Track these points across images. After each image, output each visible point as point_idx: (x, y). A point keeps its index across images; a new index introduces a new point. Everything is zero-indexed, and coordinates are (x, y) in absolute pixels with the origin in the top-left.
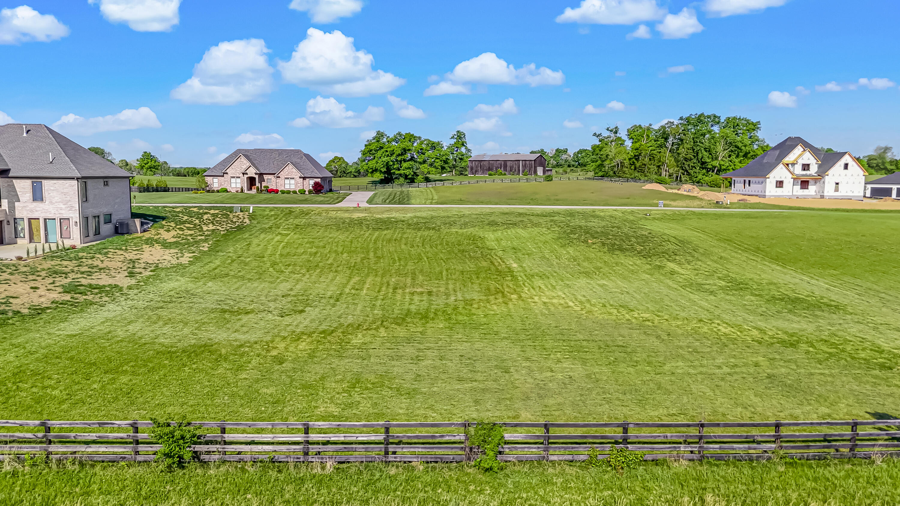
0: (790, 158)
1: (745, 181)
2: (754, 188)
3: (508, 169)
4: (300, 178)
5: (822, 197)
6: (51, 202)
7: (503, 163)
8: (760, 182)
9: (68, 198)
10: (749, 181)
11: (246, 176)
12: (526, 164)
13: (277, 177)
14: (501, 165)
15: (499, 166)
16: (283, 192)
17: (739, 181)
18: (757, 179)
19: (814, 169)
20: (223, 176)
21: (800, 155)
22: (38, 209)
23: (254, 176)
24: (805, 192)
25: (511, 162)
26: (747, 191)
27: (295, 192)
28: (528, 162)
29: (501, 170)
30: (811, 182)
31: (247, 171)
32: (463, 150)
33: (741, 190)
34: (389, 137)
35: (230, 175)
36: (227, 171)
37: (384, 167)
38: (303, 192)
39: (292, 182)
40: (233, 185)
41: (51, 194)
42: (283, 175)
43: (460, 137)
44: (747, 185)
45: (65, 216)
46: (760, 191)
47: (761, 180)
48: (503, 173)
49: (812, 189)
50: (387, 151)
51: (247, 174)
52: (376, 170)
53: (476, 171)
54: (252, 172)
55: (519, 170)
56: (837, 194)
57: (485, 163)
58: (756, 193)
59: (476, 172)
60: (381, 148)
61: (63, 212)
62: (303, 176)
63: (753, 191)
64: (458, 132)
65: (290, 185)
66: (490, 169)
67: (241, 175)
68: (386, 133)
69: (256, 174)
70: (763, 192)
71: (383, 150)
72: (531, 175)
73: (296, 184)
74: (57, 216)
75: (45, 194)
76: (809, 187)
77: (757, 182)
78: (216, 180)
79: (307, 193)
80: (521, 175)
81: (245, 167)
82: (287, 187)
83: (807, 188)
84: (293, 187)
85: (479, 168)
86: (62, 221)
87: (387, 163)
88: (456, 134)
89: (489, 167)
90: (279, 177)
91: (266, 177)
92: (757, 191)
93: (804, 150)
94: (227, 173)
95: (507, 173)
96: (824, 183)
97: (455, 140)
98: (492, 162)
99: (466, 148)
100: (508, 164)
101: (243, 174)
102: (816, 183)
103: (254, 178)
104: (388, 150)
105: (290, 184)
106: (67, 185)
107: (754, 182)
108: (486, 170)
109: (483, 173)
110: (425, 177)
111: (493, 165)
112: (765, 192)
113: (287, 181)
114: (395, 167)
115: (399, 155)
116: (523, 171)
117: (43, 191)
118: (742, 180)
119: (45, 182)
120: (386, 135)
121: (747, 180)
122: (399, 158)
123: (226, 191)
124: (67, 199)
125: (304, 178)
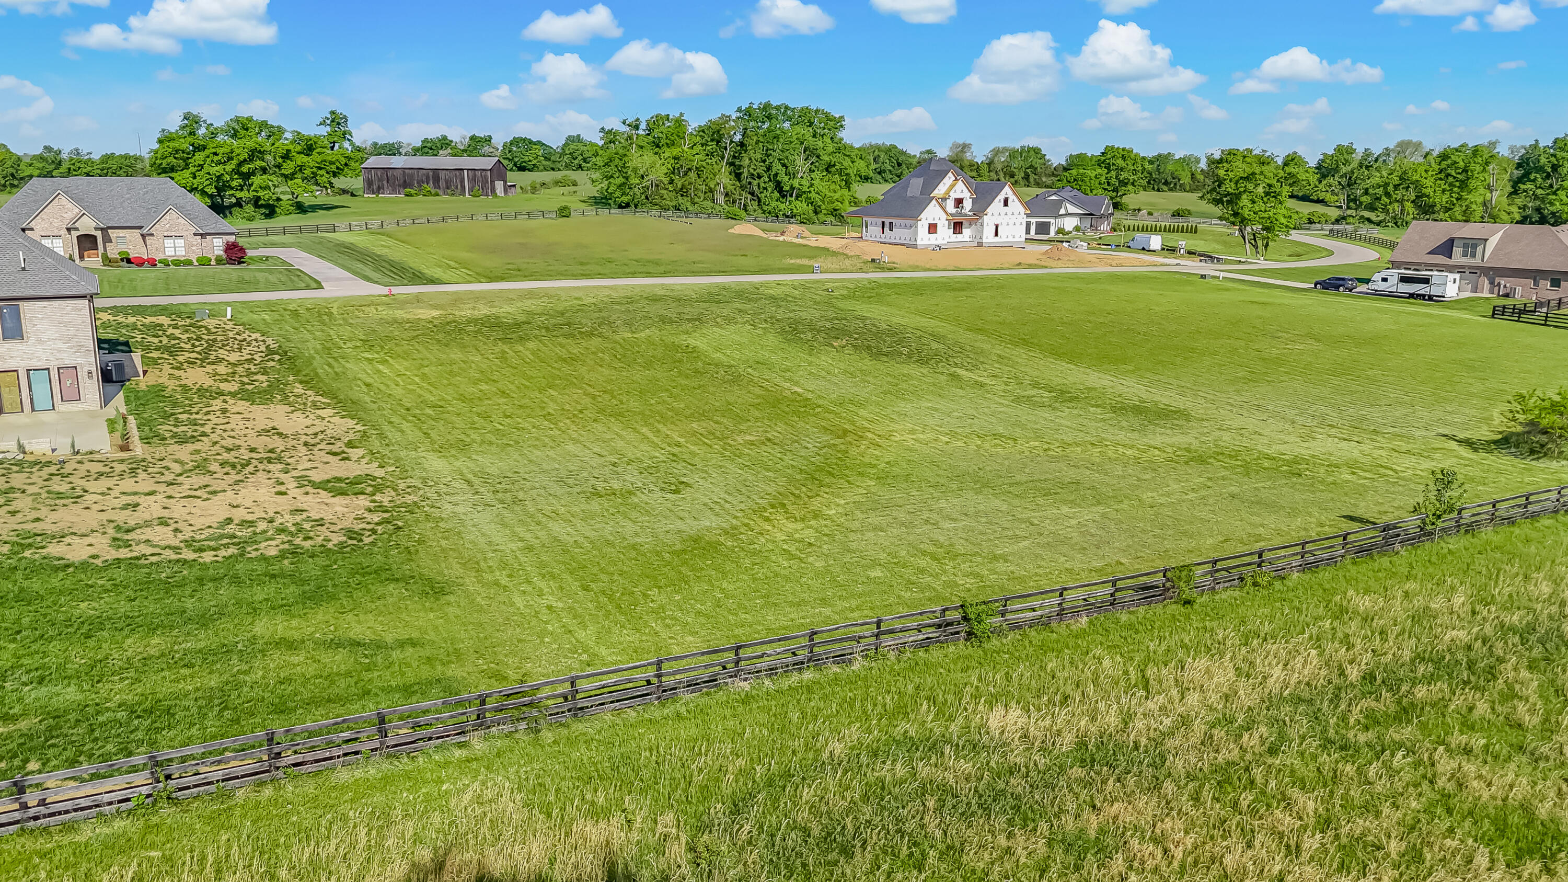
0: (940, 190)
1: (883, 223)
2: (898, 234)
3: (442, 184)
4: (195, 234)
5: (980, 244)
6: (40, 341)
7: (431, 173)
8: (908, 226)
9: (72, 331)
10: (891, 223)
11: (75, 234)
12: (475, 175)
13: (148, 235)
14: (428, 177)
15: (424, 178)
16: (165, 263)
17: (874, 223)
18: (903, 222)
19: (968, 205)
21: (952, 186)
22: (15, 354)
23: (93, 233)
24: (959, 237)
25: (447, 172)
26: (888, 237)
27: (188, 263)
28: (478, 173)
29: (429, 187)
30: (965, 224)
31: (77, 225)
32: (346, 147)
33: (878, 236)
34: (211, 125)
35: (40, 232)
36: (32, 225)
38: (204, 262)
39: (180, 242)
41: (39, 327)
42: (158, 230)
43: (337, 121)
44: (887, 229)
45: (68, 362)
46: (908, 239)
47: (908, 222)
48: (433, 191)
49: (967, 233)
51: (76, 229)
53: (379, 188)
54: (87, 225)
55: (463, 187)
56: (997, 239)
57: (395, 173)
58: (902, 242)
59: (379, 190)
61: (64, 355)
62: (201, 231)
63: (898, 238)
64: (333, 113)
65: (173, 249)
66: (405, 185)
67: (64, 232)
69: (96, 229)
70: (913, 239)
72: (487, 195)
73: (188, 247)
74: (52, 364)
75: (26, 327)
76: (964, 230)
77: (903, 225)
79: (213, 262)
80: (467, 196)
81: (69, 216)
82: (170, 252)
83: (961, 233)
84: (181, 252)
85: (385, 183)
86: (61, 371)
88: (329, 116)
89: (405, 181)
90: (151, 235)
91: (113, 234)
92: (903, 238)
93: (956, 179)
94: (32, 229)
95: (440, 192)
96: (982, 225)
98: (410, 171)
99: (352, 144)
100: (442, 175)
101: (69, 230)
102: (970, 224)
103: (94, 238)
105: (175, 247)
106: (68, 308)
107: (898, 225)
108: (399, 186)
109: (394, 191)
110: (297, 203)
111: (412, 176)
112: (916, 240)
113: (168, 242)
115: (242, 162)
116: (471, 190)
117: (23, 321)
118: (879, 221)
119: (23, 305)
121: (887, 221)
124: (70, 333)
125: (203, 236)
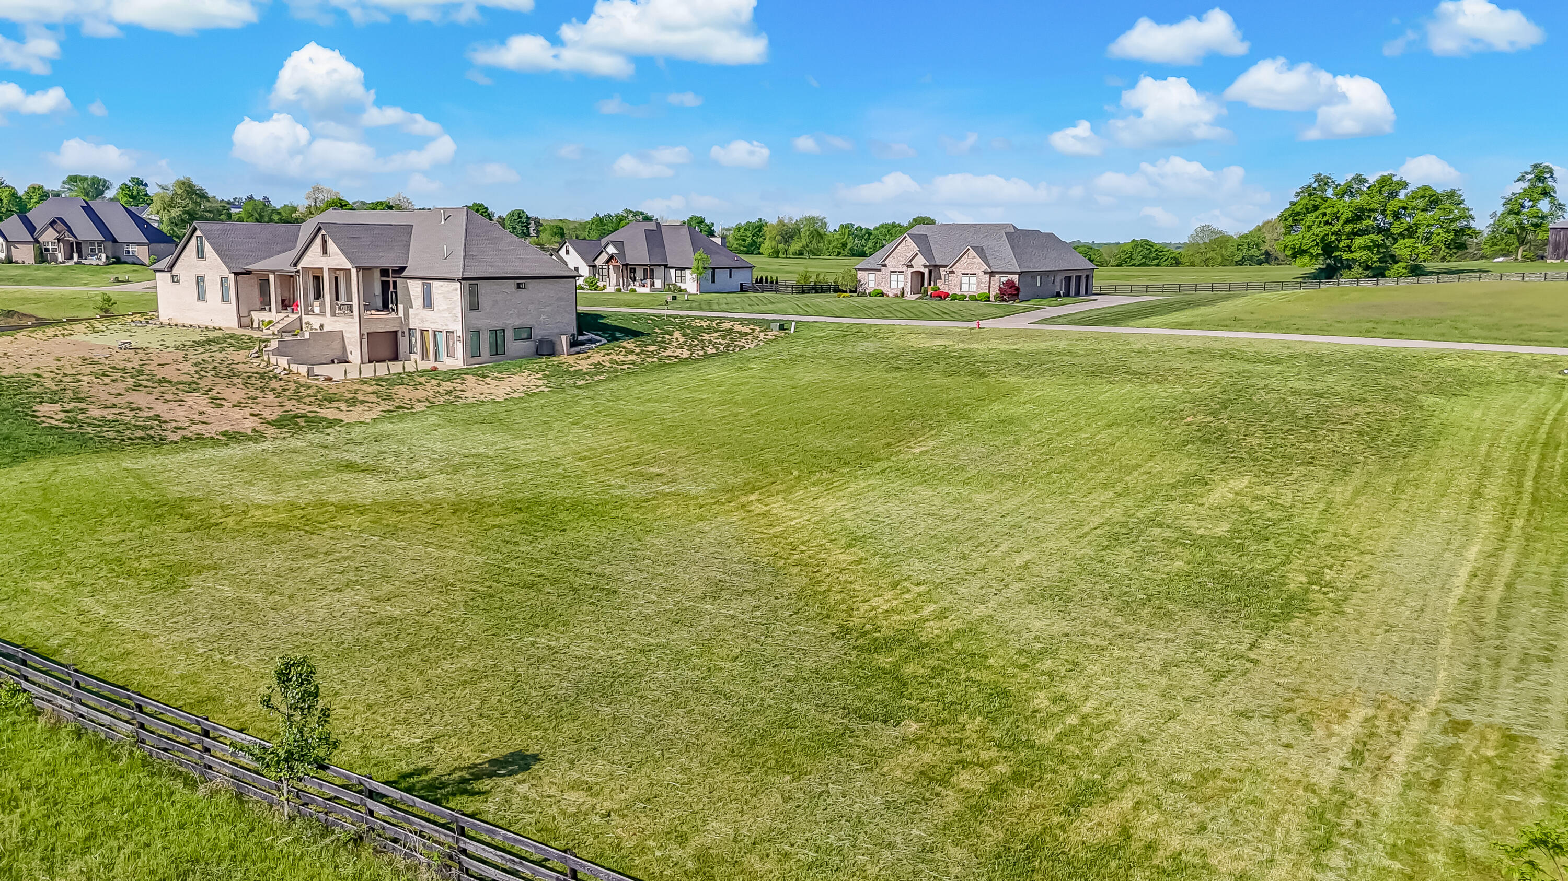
4: (985, 273)
6: (439, 310)
11: (911, 270)
13: (951, 272)
16: (954, 298)
20: (880, 270)
23: (922, 269)
27: (973, 298)
31: (913, 262)
32: (1544, 205)
34: (1339, 185)
35: (890, 268)
36: (886, 262)
37: (1317, 244)
38: (985, 298)
39: (973, 280)
40: (894, 285)
41: (440, 300)
42: (959, 268)
45: (451, 329)
50: (1324, 214)
51: (911, 266)
52: (1302, 252)
53: (1566, 252)
54: (919, 264)
60: (1316, 208)
61: (449, 323)
62: (989, 270)
64: (1536, 166)
67: (905, 268)
68: (1334, 177)
69: (925, 266)
71: (1316, 213)
73: (979, 283)
74: (444, 328)
75: (434, 300)
78: (872, 277)
79: (992, 298)
81: (910, 255)
82: (963, 289)
84: (971, 290)
87: (1323, 239)
90: (953, 272)
91: (943, 271)
94: (885, 266)
97: (1526, 185)
99: (1553, 203)
101: (908, 266)
103: (922, 274)
104: (1328, 211)
105: (968, 284)
106: (450, 290)
113: (965, 279)
114: (1342, 245)
115: (1347, 221)
117: (433, 296)
119: (438, 285)
120: (1333, 182)
122: (1349, 228)
123: (882, 295)
124: (451, 306)
125: (992, 274)
